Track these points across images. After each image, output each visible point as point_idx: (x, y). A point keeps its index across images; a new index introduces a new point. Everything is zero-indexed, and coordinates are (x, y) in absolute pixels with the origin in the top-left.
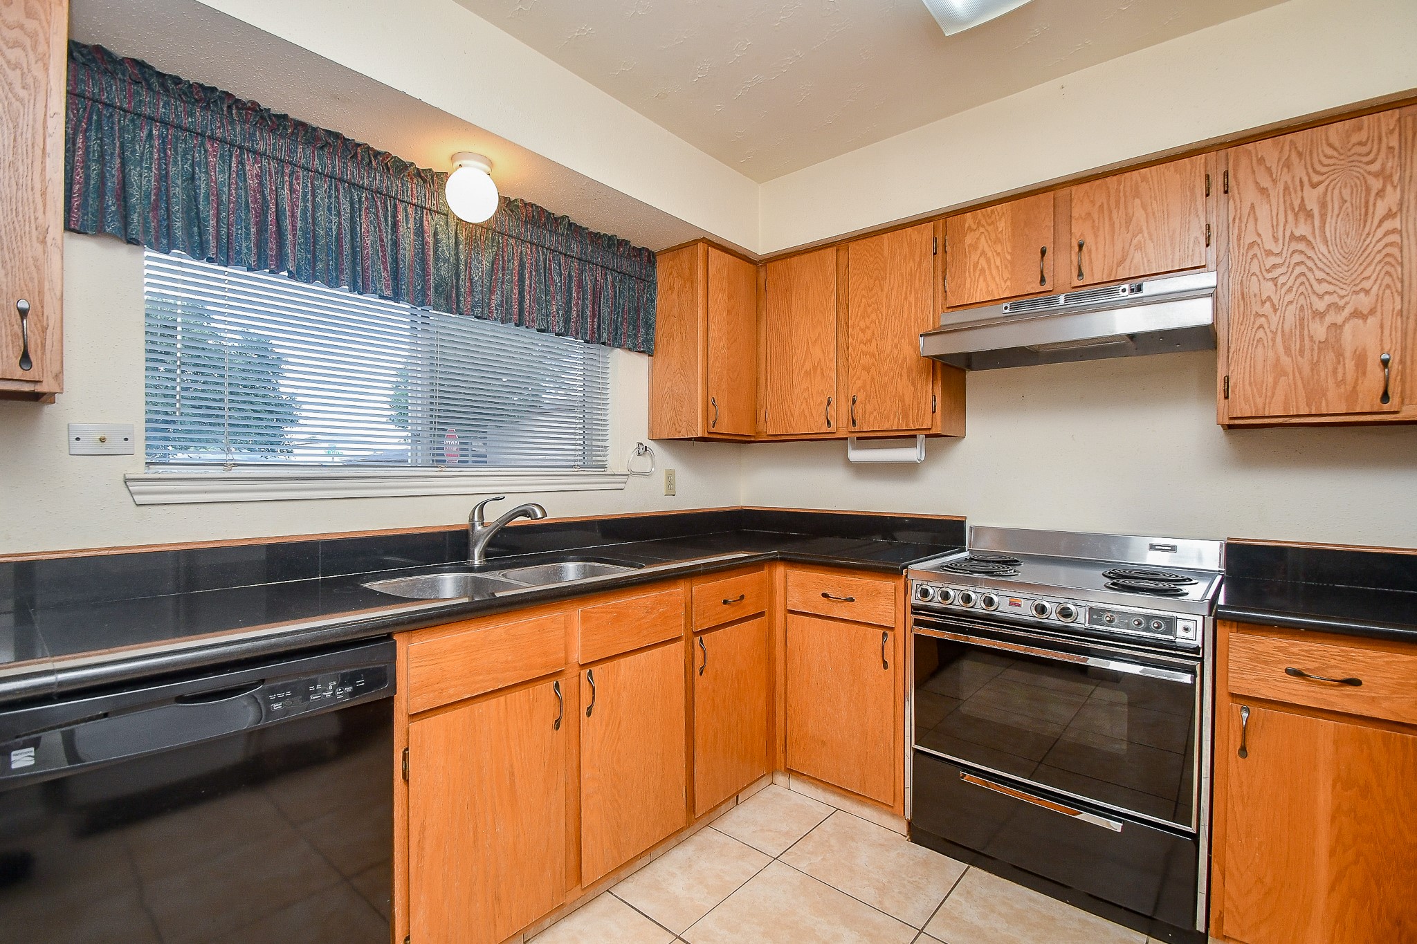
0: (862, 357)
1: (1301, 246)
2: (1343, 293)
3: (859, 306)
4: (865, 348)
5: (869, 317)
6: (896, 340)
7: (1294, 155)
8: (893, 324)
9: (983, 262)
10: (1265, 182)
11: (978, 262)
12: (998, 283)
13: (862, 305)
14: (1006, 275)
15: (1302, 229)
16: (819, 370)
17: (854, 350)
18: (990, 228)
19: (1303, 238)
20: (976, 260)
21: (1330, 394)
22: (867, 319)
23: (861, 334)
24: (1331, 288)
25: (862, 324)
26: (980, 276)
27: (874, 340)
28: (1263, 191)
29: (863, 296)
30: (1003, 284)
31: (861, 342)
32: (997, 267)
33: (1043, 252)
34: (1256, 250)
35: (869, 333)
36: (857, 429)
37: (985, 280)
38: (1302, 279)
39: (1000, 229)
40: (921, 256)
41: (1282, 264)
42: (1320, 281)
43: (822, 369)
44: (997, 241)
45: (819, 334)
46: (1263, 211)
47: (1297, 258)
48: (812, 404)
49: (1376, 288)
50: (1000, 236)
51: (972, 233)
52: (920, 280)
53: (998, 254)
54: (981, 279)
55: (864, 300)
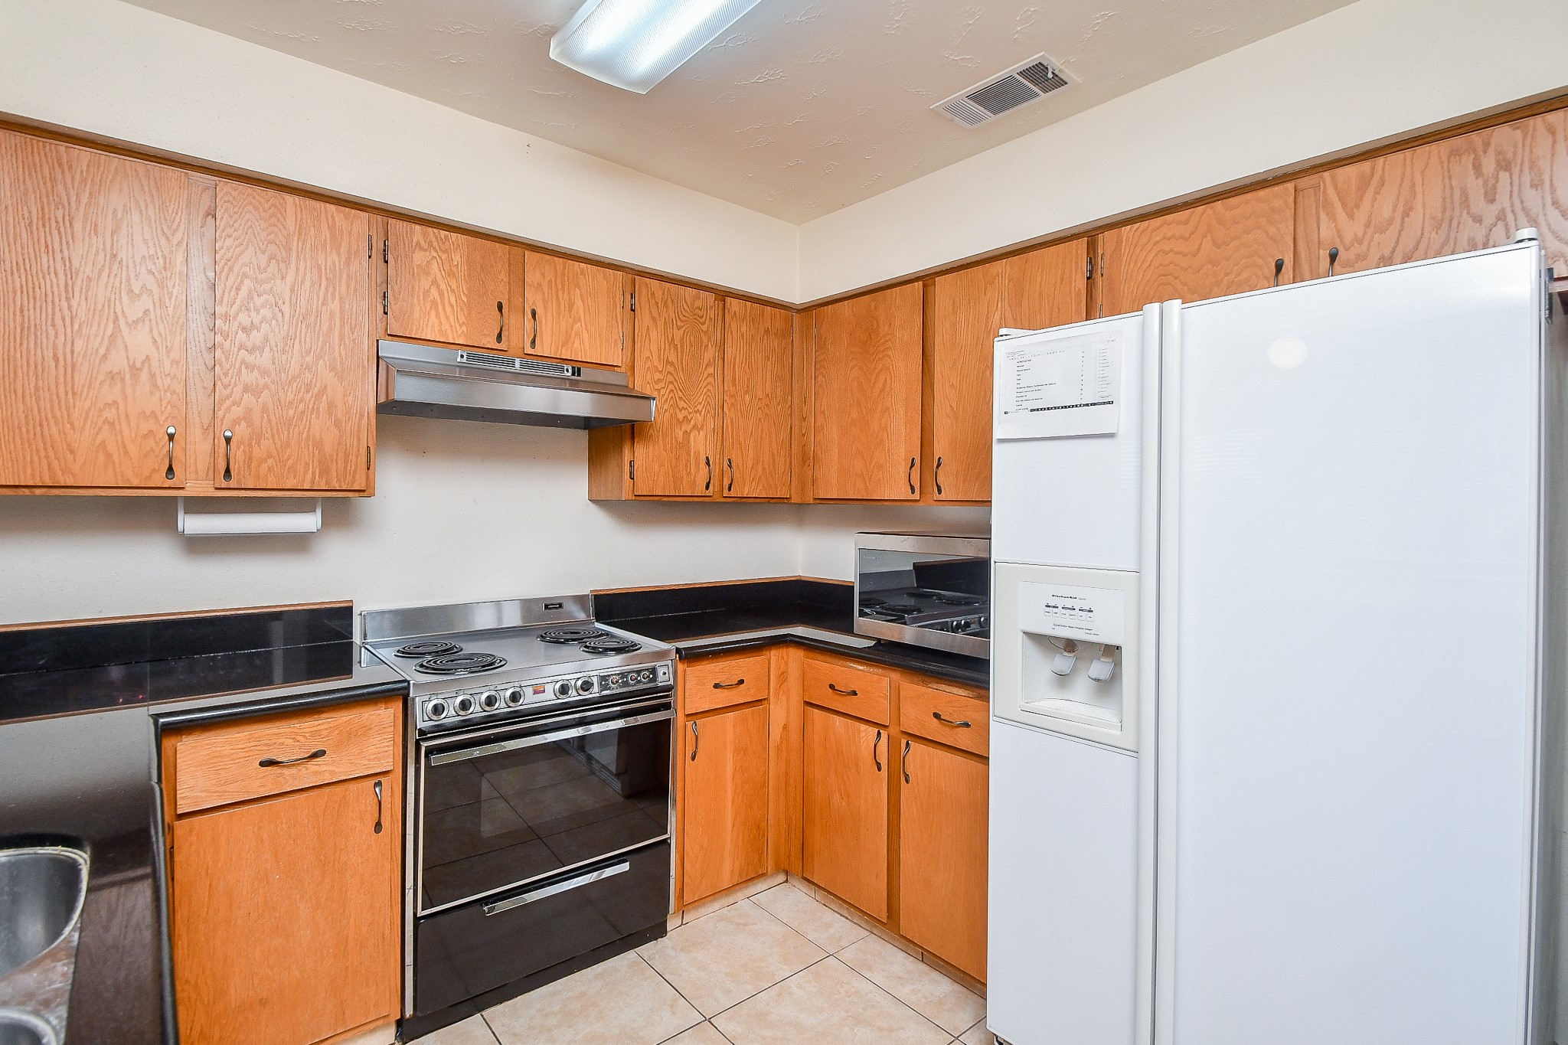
0: (244, 371)
1: (671, 369)
2: (691, 410)
3: (238, 289)
4: (250, 359)
5: (257, 311)
6: (309, 359)
7: (669, 300)
8: (303, 335)
9: (434, 292)
10: (656, 315)
11: (429, 291)
12: (453, 324)
13: (244, 289)
14: (462, 319)
15: (673, 358)
16: (144, 375)
17: (227, 359)
18: (444, 256)
19: (672, 364)
20: (427, 287)
21: (684, 482)
22: (253, 314)
23: (241, 335)
24: (685, 406)
25: (244, 319)
26: (431, 308)
27: (267, 349)
28: (654, 319)
29: (245, 276)
30: (458, 327)
31: (241, 347)
32: (452, 306)
33: (500, 307)
34: (649, 364)
35: (256, 337)
36: (232, 483)
37: (438, 315)
38: (672, 394)
39: (456, 263)
40: (349, 252)
41: (662, 380)
42: (680, 398)
43: (153, 376)
44: (451, 274)
45: (146, 312)
46: (654, 335)
47: (669, 377)
48: (126, 433)
49: (704, 410)
50: (454, 269)
51: (422, 253)
52: (348, 286)
53: (453, 290)
54: (433, 313)
55: (247, 282)
